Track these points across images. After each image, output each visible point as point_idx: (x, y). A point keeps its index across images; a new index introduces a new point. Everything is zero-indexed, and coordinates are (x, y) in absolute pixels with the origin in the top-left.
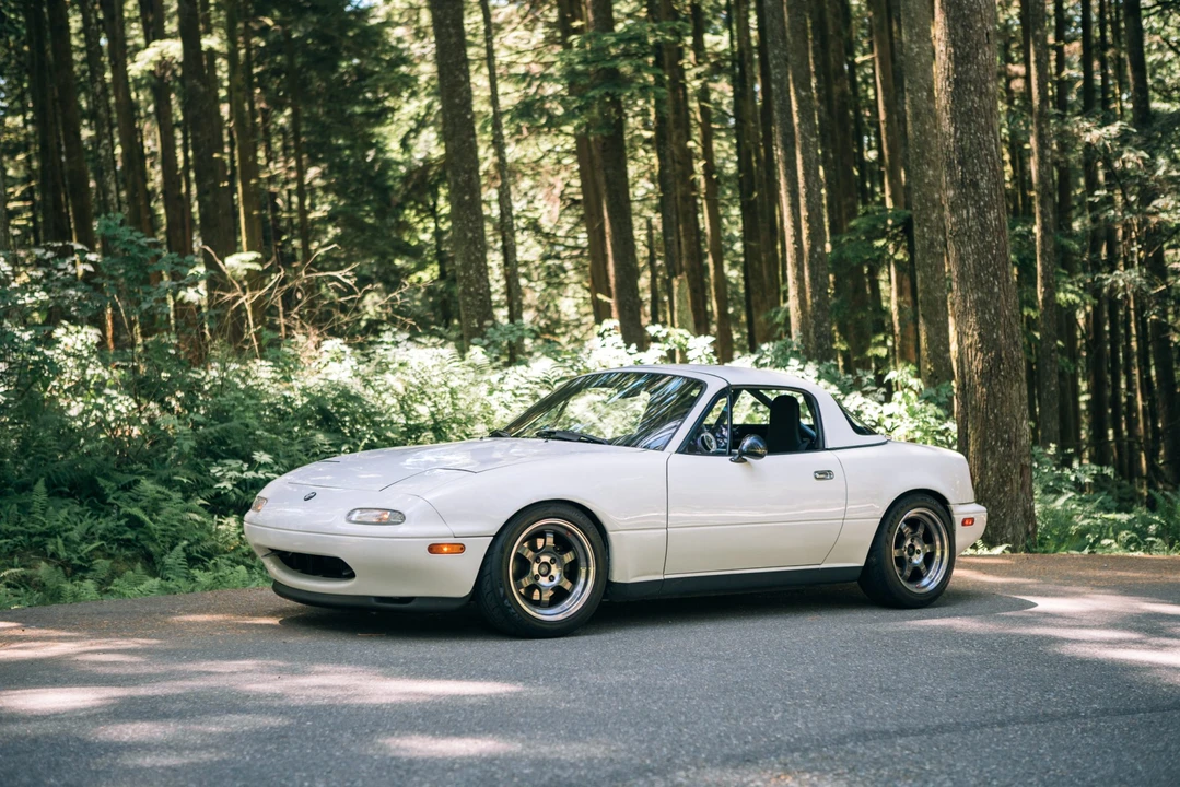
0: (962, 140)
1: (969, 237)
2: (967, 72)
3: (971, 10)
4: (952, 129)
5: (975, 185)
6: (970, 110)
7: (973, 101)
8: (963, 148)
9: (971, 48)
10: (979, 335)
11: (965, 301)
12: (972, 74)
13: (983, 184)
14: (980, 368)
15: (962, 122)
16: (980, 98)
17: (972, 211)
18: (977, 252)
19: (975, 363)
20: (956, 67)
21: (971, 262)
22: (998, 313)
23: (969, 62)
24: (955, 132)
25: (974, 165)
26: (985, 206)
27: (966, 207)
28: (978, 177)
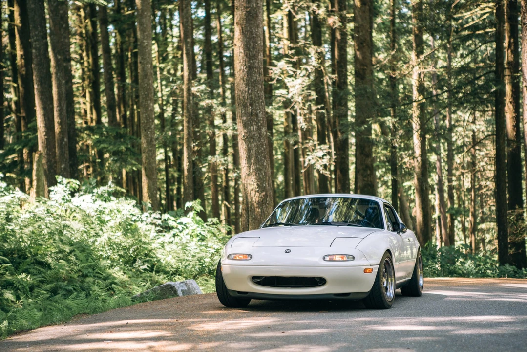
0: (251, 94)
1: (253, 139)
2: (254, 63)
3: (256, 35)
4: (247, 89)
5: (257, 115)
6: (255, 81)
7: (257, 77)
8: (252, 98)
9: (256, 52)
10: (258, 185)
11: (250, 169)
12: (256, 64)
13: (260, 115)
14: (257, 200)
15: (252, 86)
16: (259, 76)
17: (255, 127)
18: (257, 146)
19: (255, 198)
20: (249, 60)
21: (254, 151)
22: (266, 175)
23: (255, 59)
24: (248, 90)
25: (256, 106)
26: (261, 125)
27: (252, 125)
28: (258, 112)
